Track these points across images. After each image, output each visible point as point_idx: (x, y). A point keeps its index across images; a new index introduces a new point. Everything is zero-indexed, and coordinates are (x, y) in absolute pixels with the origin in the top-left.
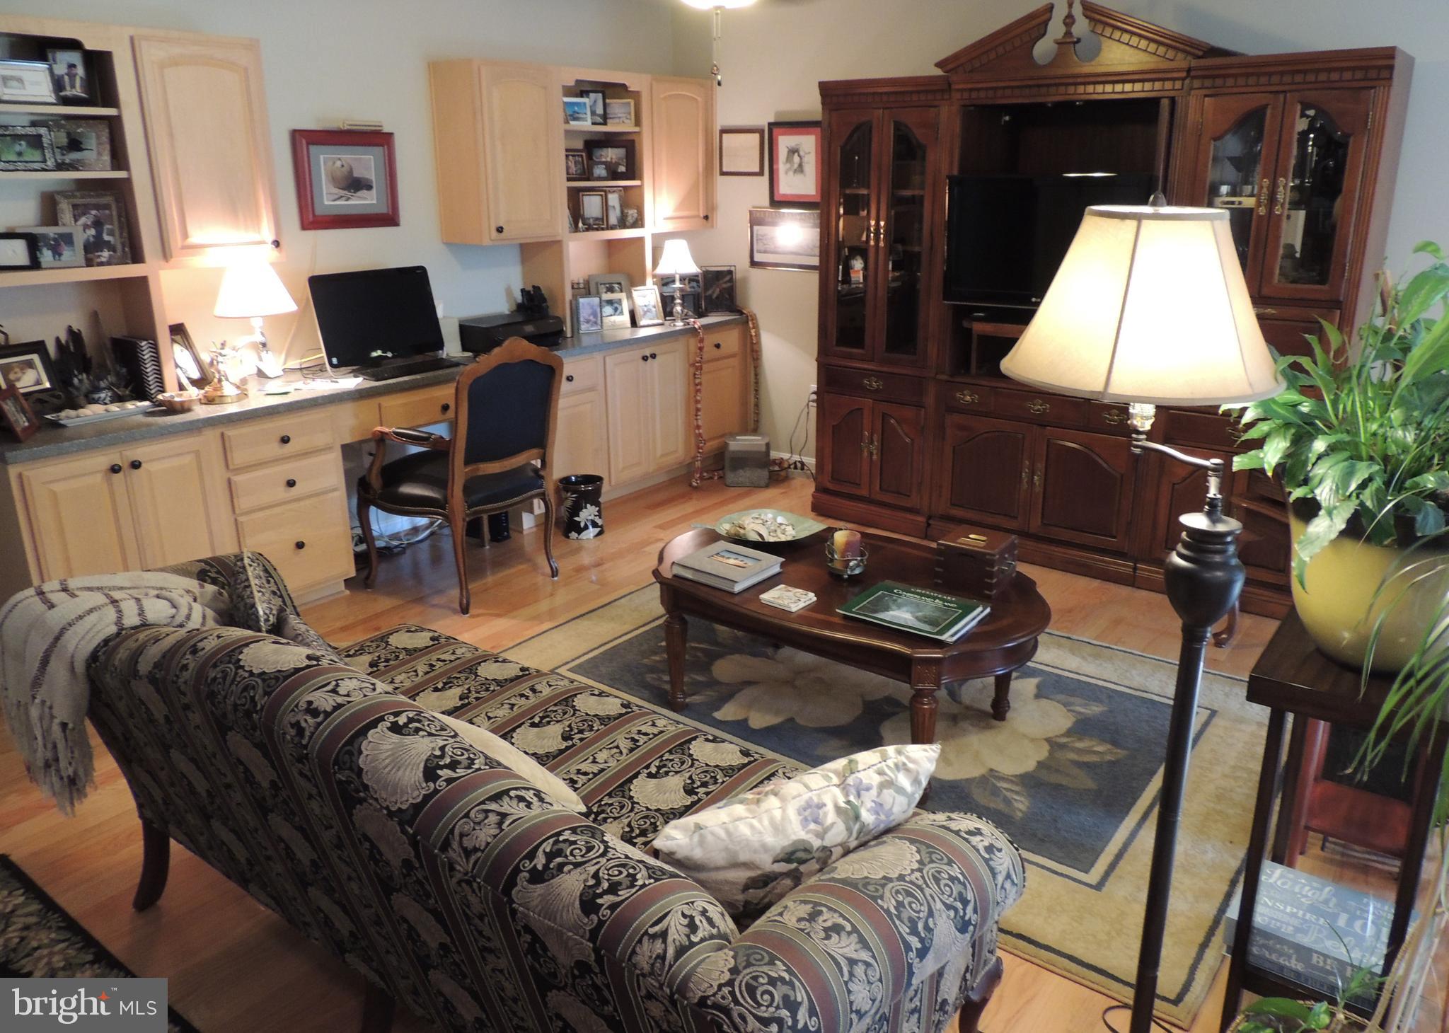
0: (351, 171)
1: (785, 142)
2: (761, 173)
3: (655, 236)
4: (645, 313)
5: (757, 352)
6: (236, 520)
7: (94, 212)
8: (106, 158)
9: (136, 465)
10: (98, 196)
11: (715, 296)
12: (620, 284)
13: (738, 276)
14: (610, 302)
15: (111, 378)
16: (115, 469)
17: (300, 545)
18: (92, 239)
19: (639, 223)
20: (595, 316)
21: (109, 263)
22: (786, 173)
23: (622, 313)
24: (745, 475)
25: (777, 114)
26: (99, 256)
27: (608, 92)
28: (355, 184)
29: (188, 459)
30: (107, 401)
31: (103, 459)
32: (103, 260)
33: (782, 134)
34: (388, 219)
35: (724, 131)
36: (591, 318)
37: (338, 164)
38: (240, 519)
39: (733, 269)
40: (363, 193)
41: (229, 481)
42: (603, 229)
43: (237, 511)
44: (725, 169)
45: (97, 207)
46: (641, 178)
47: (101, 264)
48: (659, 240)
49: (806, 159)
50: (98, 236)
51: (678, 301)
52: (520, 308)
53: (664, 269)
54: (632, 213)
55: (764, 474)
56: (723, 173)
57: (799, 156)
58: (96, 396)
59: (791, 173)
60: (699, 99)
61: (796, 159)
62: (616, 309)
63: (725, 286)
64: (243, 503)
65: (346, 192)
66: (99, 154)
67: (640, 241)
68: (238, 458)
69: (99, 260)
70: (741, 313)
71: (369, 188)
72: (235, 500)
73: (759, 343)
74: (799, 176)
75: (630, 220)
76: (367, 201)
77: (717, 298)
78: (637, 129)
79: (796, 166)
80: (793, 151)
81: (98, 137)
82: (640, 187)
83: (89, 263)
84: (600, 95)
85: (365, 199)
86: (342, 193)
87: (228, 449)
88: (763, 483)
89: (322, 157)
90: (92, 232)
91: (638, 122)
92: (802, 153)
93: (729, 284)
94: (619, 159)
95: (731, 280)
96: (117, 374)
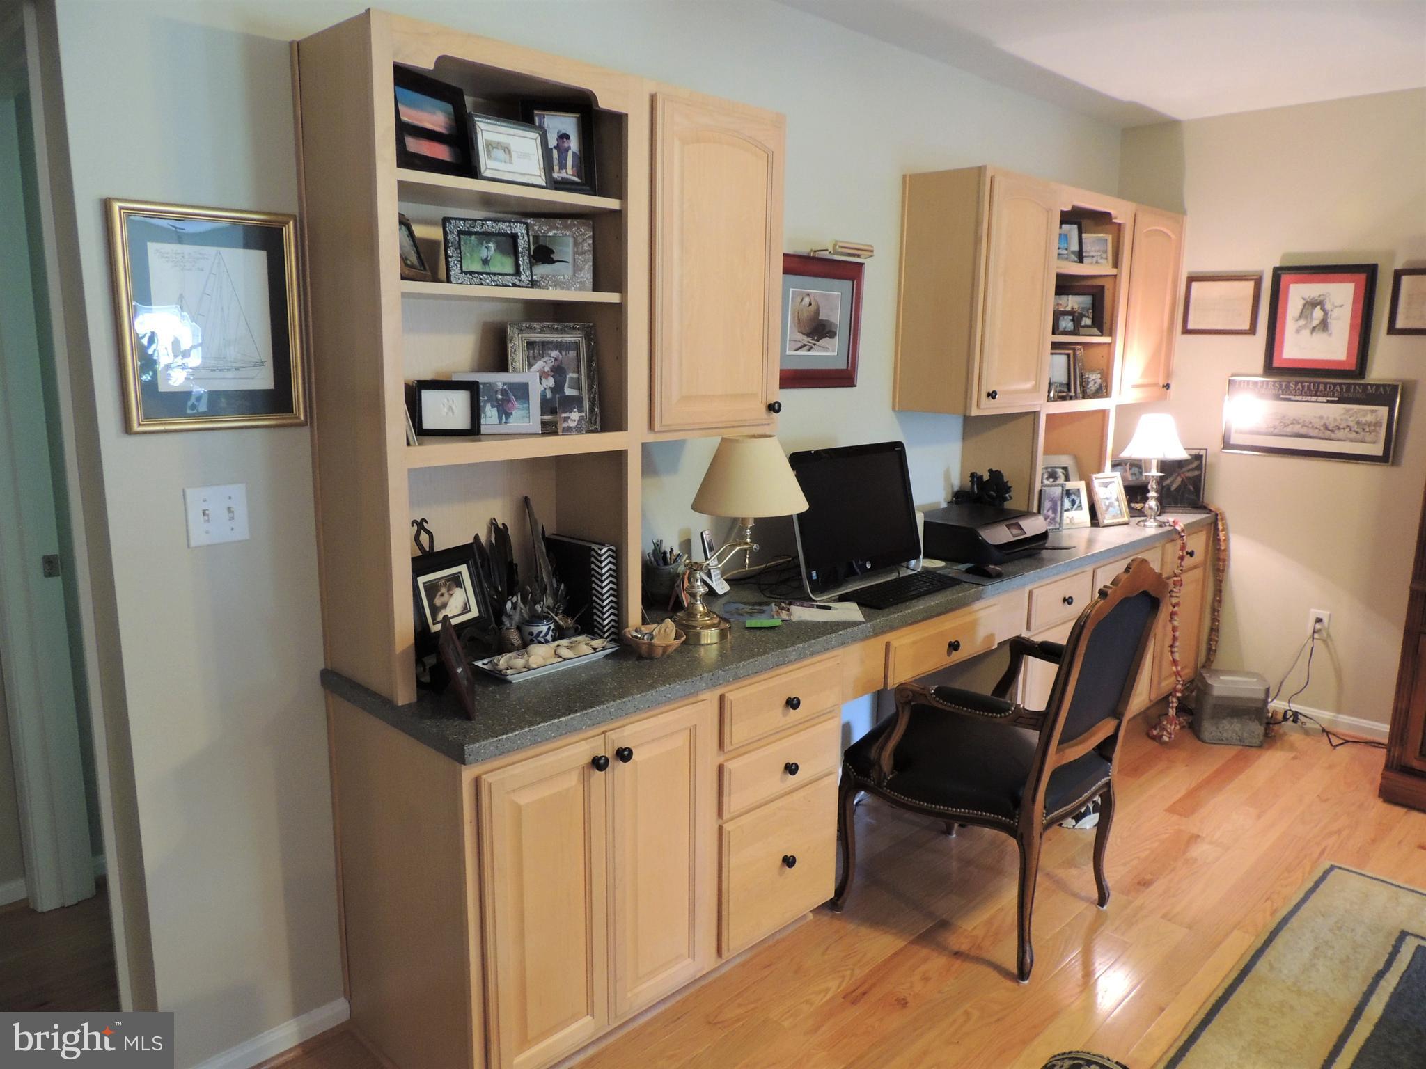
0: (817, 312)
1: (1298, 293)
2: (1252, 330)
3: (1120, 409)
4: (1108, 507)
5: (1224, 561)
6: (720, 829)
7: (554, 354)
8: (587, 275)
9: (624, 755)
10: (563, 331)
11: (1174, 487)
12: (1065, 469)
13: (1209, 460)
14: (1068, 493)
15: (548, 600)
16: (599, 764)
17: (789, 861)
18: (549, 395)
19: (1103, 391)
20: (1055, 511)
21: (578, 430)
22: (1298, 331)
23: (1080, 507)
24: (1231, 728)
25: (1284, 257)
26: (566, 419)
27: (1085, 223)
28: (818, 329)
29: (681, 741)
30: (549, 638)
31: (581, 748)
32: (573, 424)
33: (1296, 282)
34: (843, 378)
35: (1192, 279)
36: (1050, 513)
37: (807, 300)
38: (728, 827)
39: (1203, 452)
40: (825, 342)
41: (721, 769)
42: (1071, 398)
43: (726, 815)
44: (1190, 326)
45: (559, 346)
46: (1111, 333)
47: (568, 431)
48: (1128, 413)
49: (1335, 314)
50: (558, 388)
51: (1152, 494)
52: (959, 497)
53: (1132, 452)
54: (1094, 379)
55: (1259, 729)
56: (1186, 331)
57: (1323, 309)
58: (535, 630)
59: (1306, 332)
60: (1173, 237)
61: (1318, 313)
62: (1073, 502)
63: (1190, 474)
64: (734, 802)
65: (809, 339)
66: (577, 268)
67: (1103, 414)
68: (738, 732)
69: (565, 425)
70: (1210, 511)
71: (832, 334)
72: (726, 799)
73: (1227, 550)
74: (1320, 337)
75: (1092, 387)
76: (828, 353)
77: (1177, 489)
78: (1114, 272)
79: (1315, 323)
80: (1311, 304)
81: (576, 244)
82: (1110, 346)
83: (549, 429)
84: (1075, 227)
85: (827, 349)
86: (806, 339)
87: (727, 720)
88: (1257, 741)
89: (791, 289)
90: (550, 382)
91: (1116, 264)
92: (1328, 307)
93: (1196, 473)
94: (1083, 309)
95: (1199, 468)
96: (555, 594)
